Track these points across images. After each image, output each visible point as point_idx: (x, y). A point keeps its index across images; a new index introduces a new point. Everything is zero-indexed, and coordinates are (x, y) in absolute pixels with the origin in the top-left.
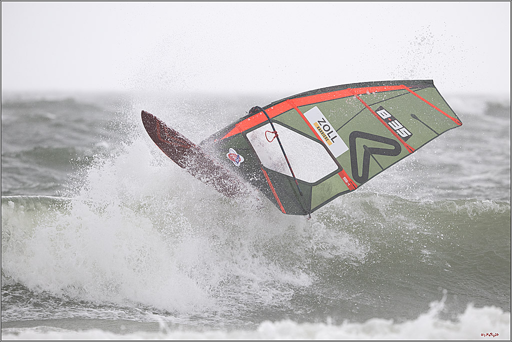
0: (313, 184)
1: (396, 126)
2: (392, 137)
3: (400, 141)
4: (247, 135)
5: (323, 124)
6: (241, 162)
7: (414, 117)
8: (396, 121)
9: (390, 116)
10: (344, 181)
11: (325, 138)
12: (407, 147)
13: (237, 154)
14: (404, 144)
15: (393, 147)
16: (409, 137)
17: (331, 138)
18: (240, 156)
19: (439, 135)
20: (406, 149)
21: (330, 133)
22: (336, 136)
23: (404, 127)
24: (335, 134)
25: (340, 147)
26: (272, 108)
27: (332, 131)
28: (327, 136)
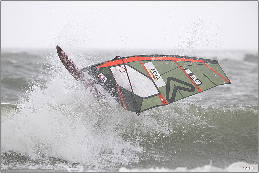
0: (143, 98)
1: (194, 78)
2: (191, 83)
3: (195, 86)
4: (111, 68)
5: (154, 71)
6: (105, 80)
7: (204, 75)
8: (194, 76)
9: (192, 73)
10: (161, 100)
11: (154, 77)
12: (198, 89)
13: (104, 76)
14: (197, 87)
15: (191, 88)
16: (200, 84)
17: (157, 78)
18: (105, 78)
19: (216, 86)
20: (197, 90)
21: (156, 75)
22: (160, 78)
23: (198, 79)
24: (159, 76)
25: (161, 83)
26: (127, 59)
27: (158, 75)
28: (155, 77)
